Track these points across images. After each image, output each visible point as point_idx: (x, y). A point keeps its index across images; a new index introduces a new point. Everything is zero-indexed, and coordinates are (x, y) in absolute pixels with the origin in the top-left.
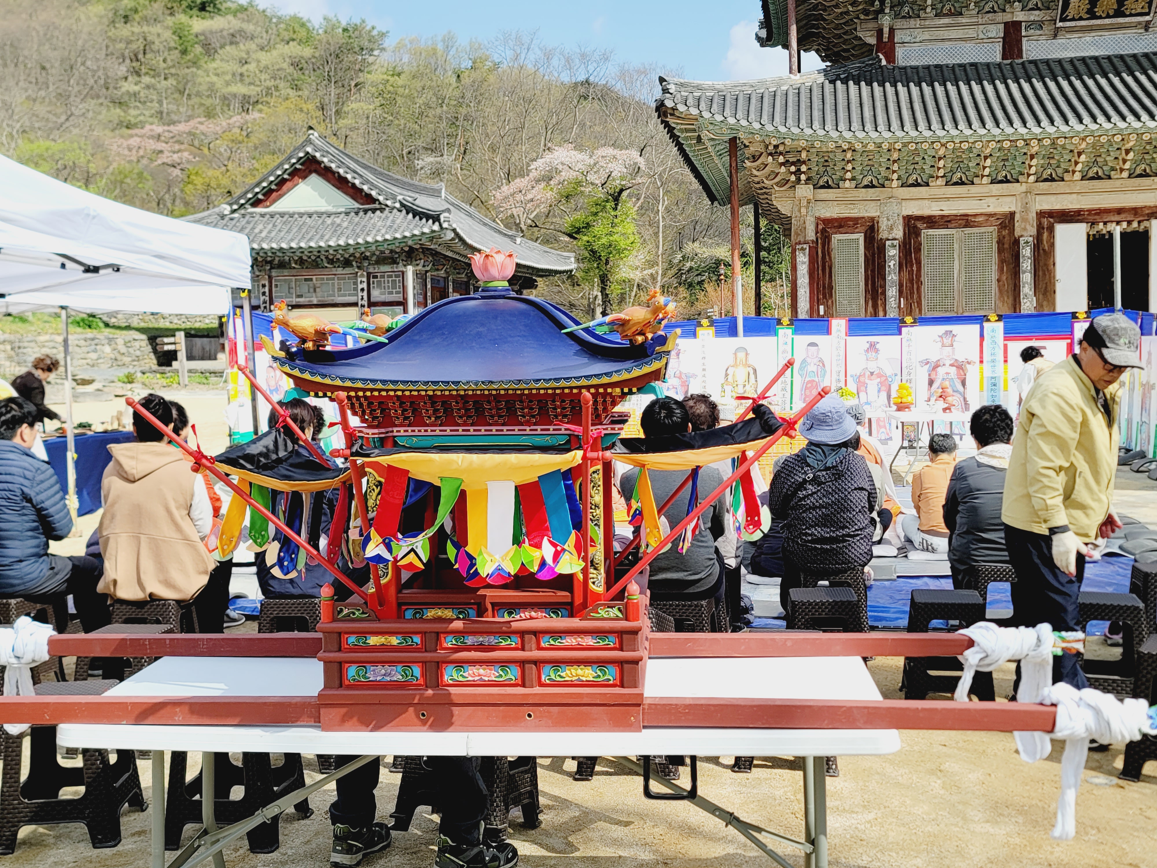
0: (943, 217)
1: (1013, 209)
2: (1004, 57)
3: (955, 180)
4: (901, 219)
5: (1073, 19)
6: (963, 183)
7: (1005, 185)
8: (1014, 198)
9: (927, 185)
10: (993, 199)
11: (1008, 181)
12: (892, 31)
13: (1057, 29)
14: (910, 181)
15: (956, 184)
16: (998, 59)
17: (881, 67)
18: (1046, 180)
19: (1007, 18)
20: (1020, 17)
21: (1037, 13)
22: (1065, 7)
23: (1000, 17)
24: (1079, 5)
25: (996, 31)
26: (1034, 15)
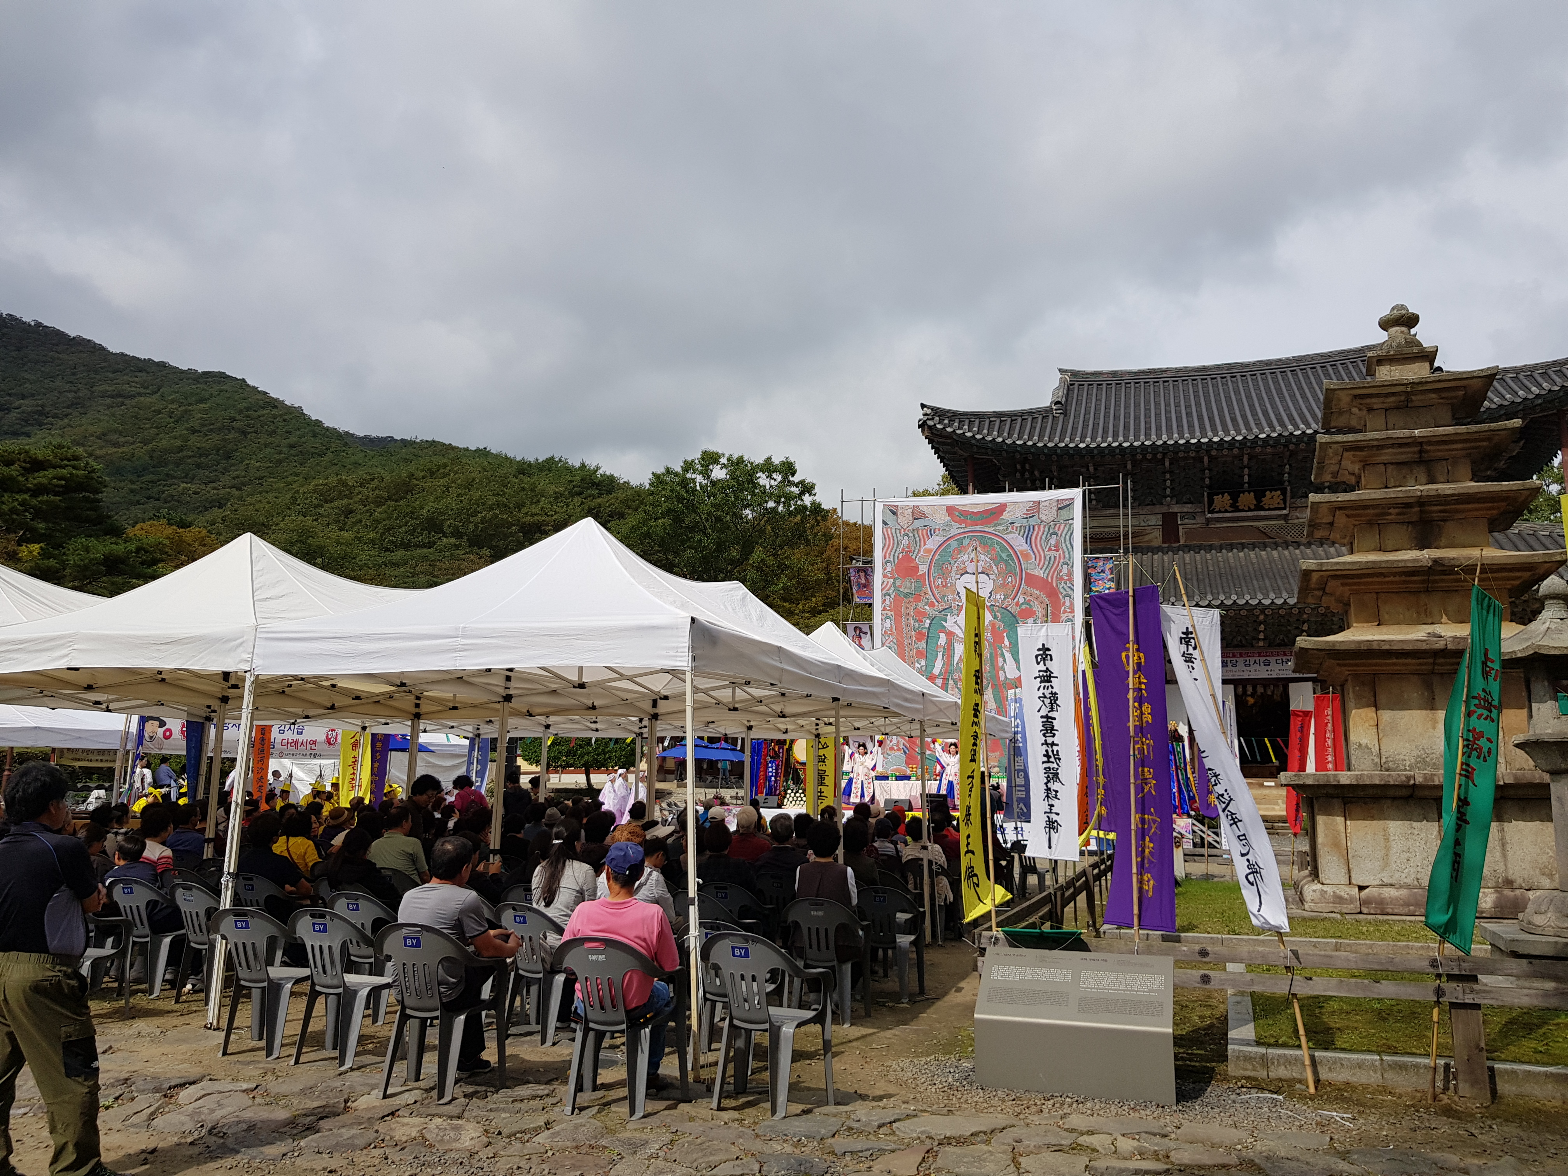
2: (1164, 541)
5: (1218, 512)
13: (1208, 520)
16: (1159, 543)
19: (1164, 509)
20: (1176, 509)
21: (1189, 505)
22: (1211, 502)
23: (1158, 509)
24: (1222, 500)
25: (1155, 520)
26: (1188, 508)
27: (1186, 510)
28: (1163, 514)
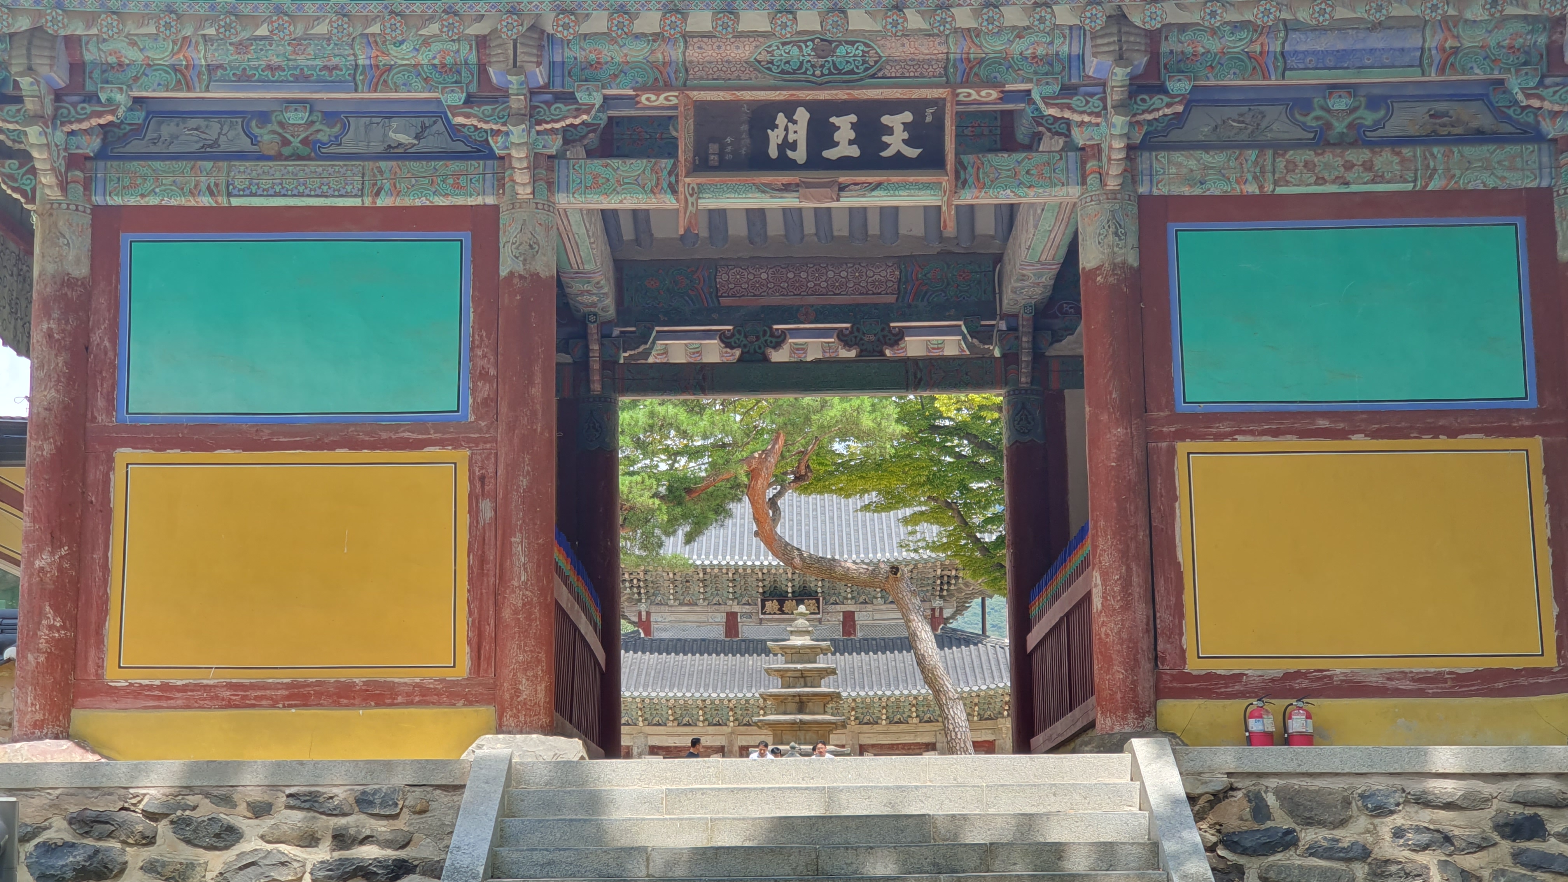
0: (676, 747)
1: (723, 744)
2: (726, 636)
3: (684, 722)
4: (647, 748)
5: (770, 614)
6: (690, 725)
7: (717, 727)
8: (723, 737)
9: (665, 725)
10: (710, 737)
11: (720, 725)
12: (648, 614)
13: (761, 620)
14: (654, 722)
15: (685, 725)
16: (723, 637)
17: (640, 638)
18: (745, 725)
19: (728, 609)
20: (736, 608)
21: (747, 607)
22: (763, 606)
23: (722, 608)
24: (772, 605)
25: (721, 618)
26: (747, 609)
27: (744, 610)
28: (727, 613)
